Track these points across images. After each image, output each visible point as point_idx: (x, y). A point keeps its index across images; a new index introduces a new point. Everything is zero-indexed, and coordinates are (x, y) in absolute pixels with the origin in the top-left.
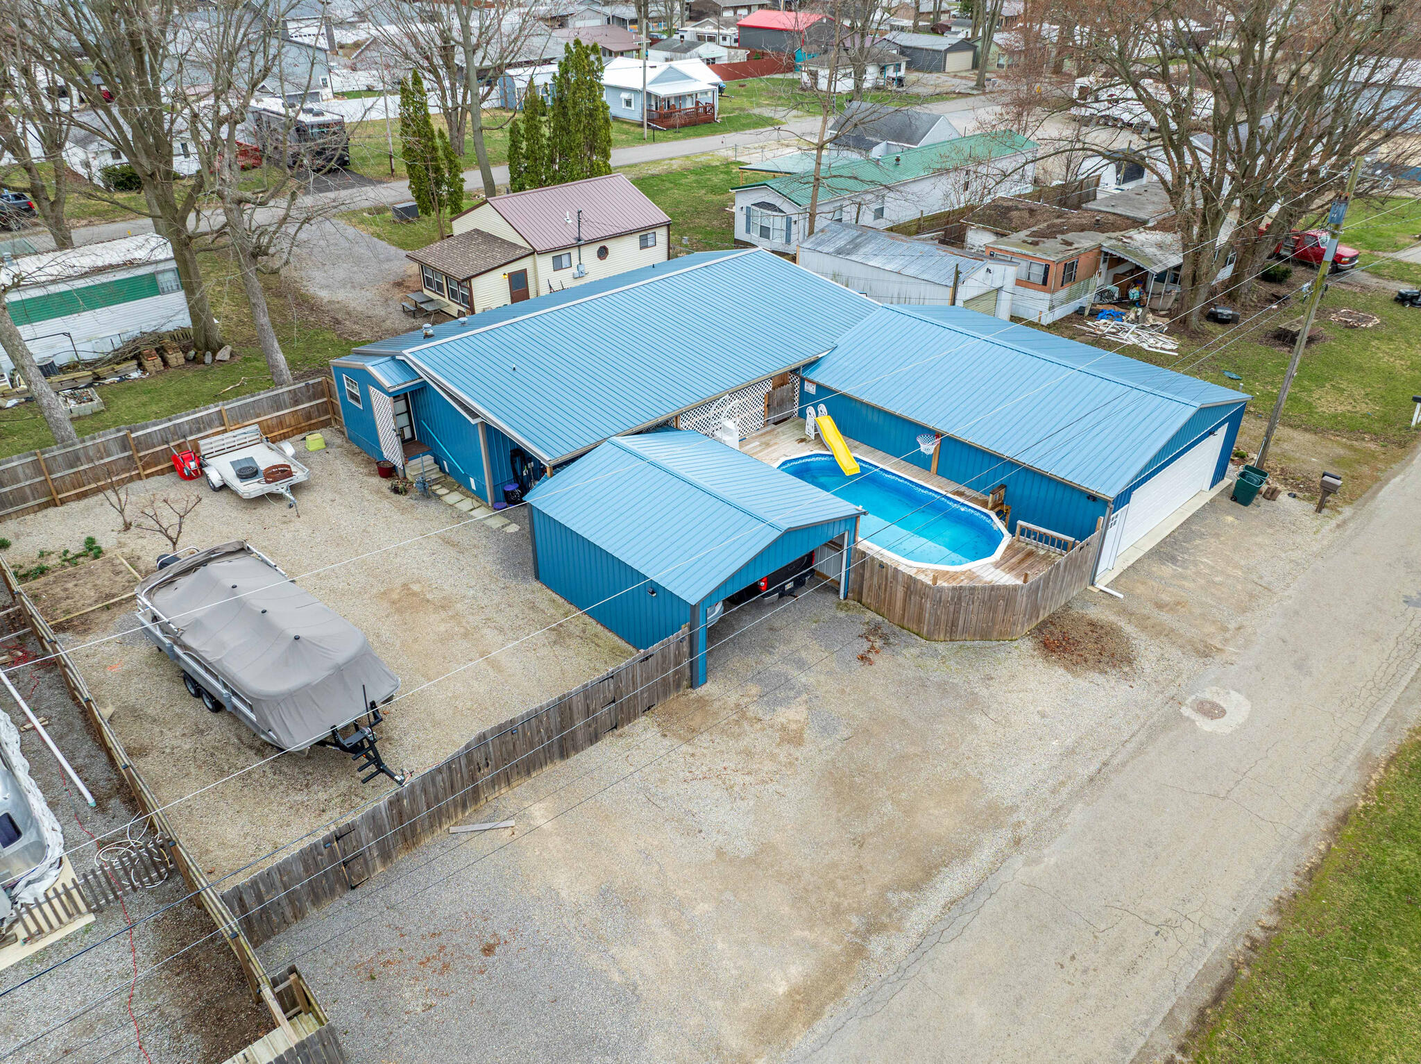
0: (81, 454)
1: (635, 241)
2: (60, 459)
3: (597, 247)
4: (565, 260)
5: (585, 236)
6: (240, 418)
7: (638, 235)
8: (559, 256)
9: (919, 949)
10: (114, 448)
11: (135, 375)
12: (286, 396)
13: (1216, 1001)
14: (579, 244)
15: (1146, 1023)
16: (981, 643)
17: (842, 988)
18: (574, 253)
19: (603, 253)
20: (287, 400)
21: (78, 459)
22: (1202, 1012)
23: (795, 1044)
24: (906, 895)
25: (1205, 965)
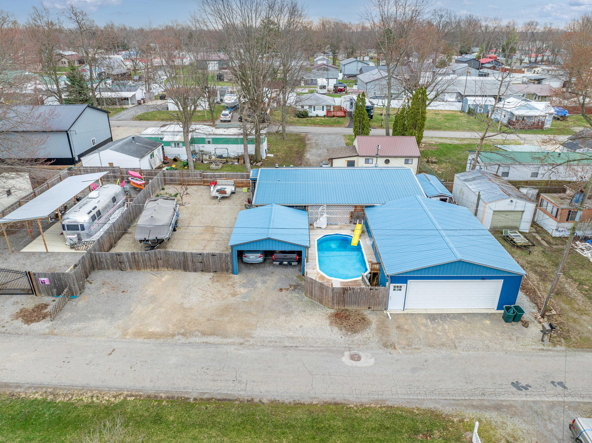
0: (190, 174)
1: (403, 160)
2: (186, 174)
3: (385, 159)
4: (370, 161)
5: (380, 154)
6: (231, 177)
7: (404, 159)
8: (368, 159)
9: (184, 344)
10: (198, 175)
11: (236, 163)
12: (245, 175)
13: (219, 400)
14: (377, 156)
15: (198, 389)
16: (319, 303)
17: (160, 338)
18: (375, 159)
19: (387, 162)
20: (245, 177)
21: (189, 175)
22: (212, 399)
23: (137, 339)
24: (200, 334)
25: (230, 394)
